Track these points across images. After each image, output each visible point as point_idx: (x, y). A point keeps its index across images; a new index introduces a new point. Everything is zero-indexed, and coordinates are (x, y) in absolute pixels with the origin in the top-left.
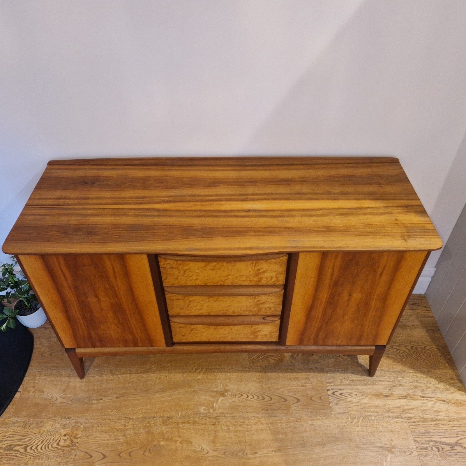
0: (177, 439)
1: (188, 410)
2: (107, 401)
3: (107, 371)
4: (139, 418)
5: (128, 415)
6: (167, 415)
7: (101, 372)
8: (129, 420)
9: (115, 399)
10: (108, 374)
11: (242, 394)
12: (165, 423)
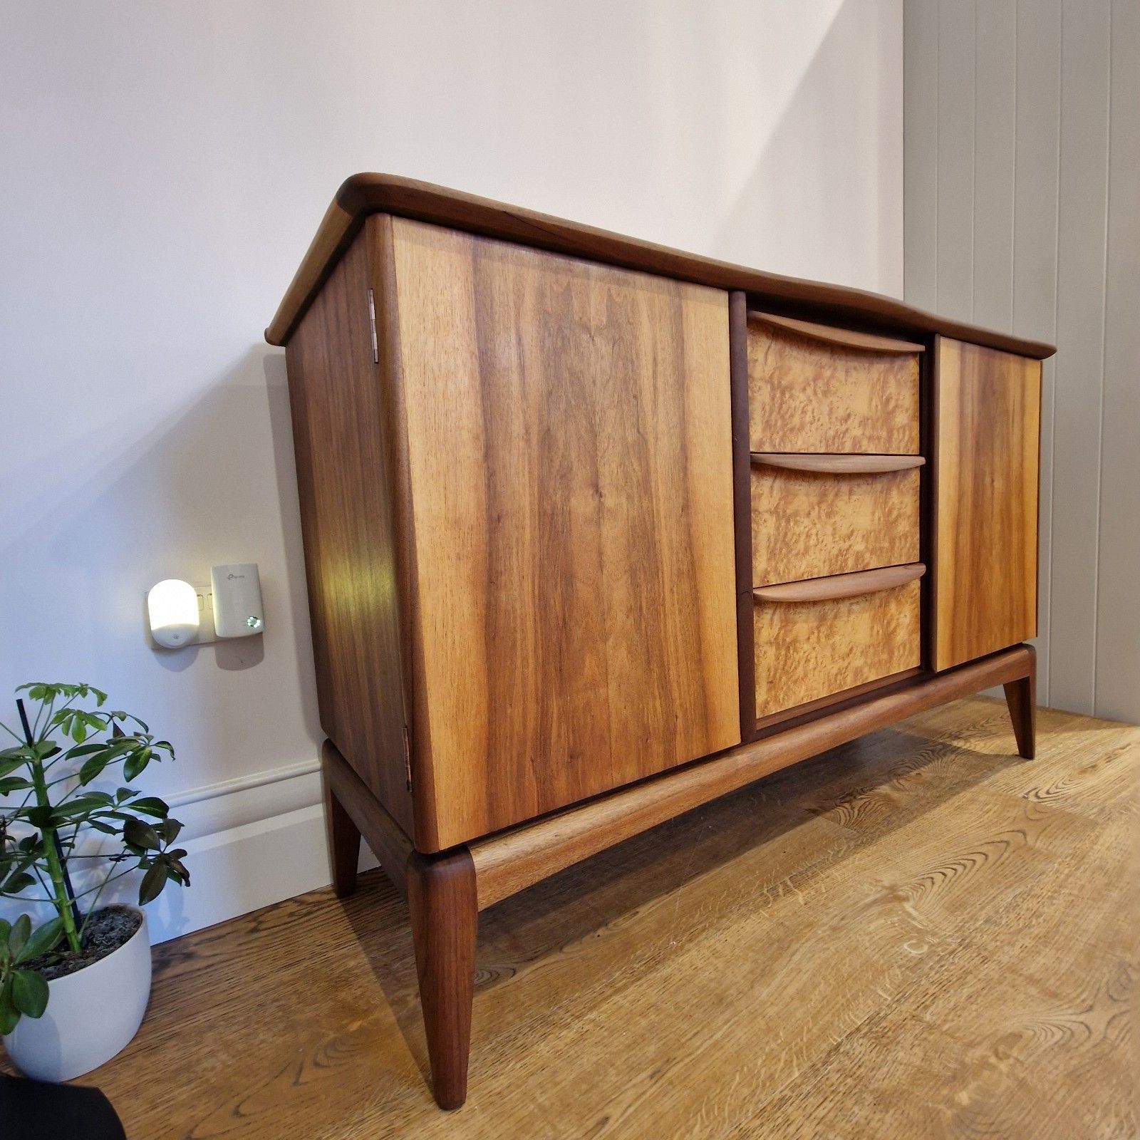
0: (976, 1054)
1: (884, 971)
2: (631, 1110)
3: (532, 1028)
4: (799, 1081)
5: (755, 1099)
6: (858, 1017)
7: (510, 1044)
8: (778, 1114)
9: (652, 1086)
10: (544, 1036)
11: (926, 876)
12: (885, 1041)
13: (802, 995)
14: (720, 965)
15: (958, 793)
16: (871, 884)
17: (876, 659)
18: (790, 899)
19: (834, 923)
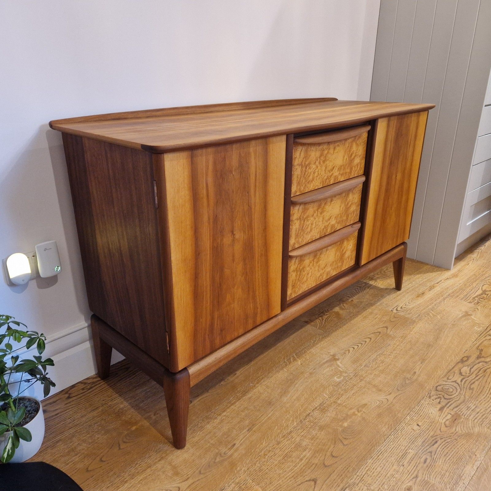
0: (352, 411)
1: (327, 388)
3: (203, 421)
4: (296, 426)
5: (282, 433)
6: (316, 404)
7: (196, 427)
8: (289, 436)
9: (248, 433)
10: (208, 423)
11: (347, 349)
12: (324, 410)
13: (298, 399)
14: (270, 391)
15: (366, 310)
16: (326, 354)
17: (336, 266)
18: (296, 363)
19: (311, 371)
